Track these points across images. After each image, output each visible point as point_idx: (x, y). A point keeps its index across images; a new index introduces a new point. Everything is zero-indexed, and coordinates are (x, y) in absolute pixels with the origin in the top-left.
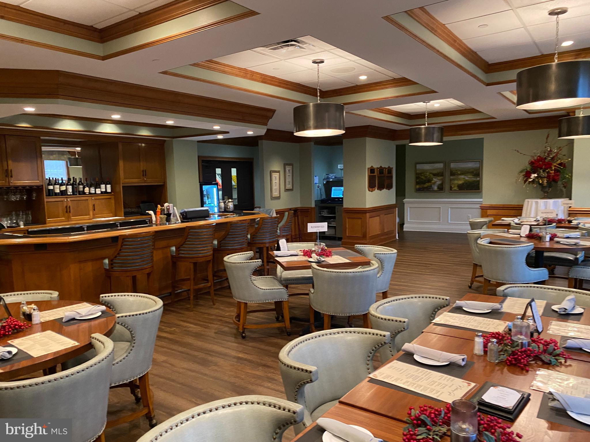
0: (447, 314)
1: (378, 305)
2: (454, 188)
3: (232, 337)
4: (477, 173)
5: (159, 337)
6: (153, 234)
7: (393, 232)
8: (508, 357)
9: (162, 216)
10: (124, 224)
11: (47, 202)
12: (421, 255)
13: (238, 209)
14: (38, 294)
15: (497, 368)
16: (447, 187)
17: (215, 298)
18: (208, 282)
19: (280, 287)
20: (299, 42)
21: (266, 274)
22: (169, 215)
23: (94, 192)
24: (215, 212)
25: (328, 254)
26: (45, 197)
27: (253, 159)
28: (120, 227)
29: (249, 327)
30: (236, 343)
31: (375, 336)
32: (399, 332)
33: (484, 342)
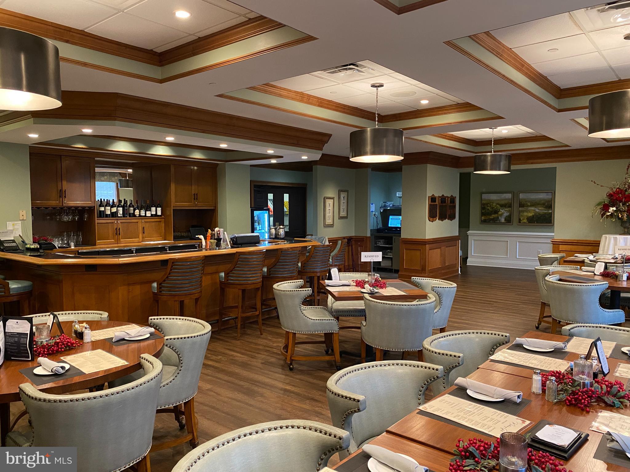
0: (506, 351)
1: (433, 339)
2: (523, 221)
3: (279, 368)
4: (549, 205)
5: (205, 365)
6: (202, 259)
7: (455, 265)
8: (568, 397)
9: (212, 241)
10: (173, 248)
11: (97, 223)
12: (484, 291)
13: (289, 236)
14: (88, 314)
15: (555, 407)
16: (515, 219)
17: (263, 328)
18: (256, 311)
19: (330, 319)
20: (357, 66)
21: (316, 304)
22: (219, 240)
23: (144, 215)
24: (265, 239)
25: (382, 285)
26: (96, 218)
27: (306, 185)
28: (169, 251)
29: (296, 359)
30: (283, 374)
31: (427, 370)
32: (453, 368)
33: (542, 381)
